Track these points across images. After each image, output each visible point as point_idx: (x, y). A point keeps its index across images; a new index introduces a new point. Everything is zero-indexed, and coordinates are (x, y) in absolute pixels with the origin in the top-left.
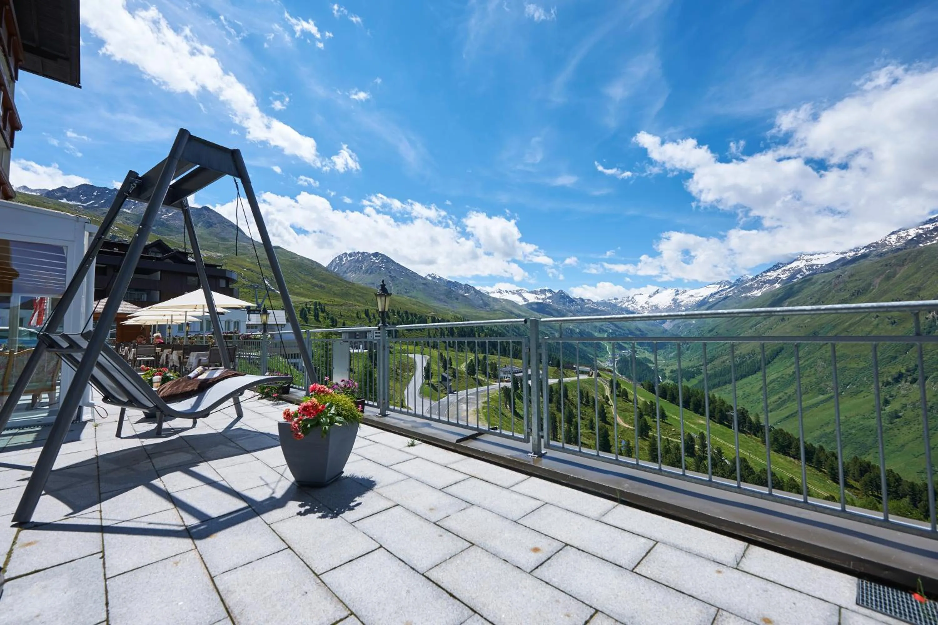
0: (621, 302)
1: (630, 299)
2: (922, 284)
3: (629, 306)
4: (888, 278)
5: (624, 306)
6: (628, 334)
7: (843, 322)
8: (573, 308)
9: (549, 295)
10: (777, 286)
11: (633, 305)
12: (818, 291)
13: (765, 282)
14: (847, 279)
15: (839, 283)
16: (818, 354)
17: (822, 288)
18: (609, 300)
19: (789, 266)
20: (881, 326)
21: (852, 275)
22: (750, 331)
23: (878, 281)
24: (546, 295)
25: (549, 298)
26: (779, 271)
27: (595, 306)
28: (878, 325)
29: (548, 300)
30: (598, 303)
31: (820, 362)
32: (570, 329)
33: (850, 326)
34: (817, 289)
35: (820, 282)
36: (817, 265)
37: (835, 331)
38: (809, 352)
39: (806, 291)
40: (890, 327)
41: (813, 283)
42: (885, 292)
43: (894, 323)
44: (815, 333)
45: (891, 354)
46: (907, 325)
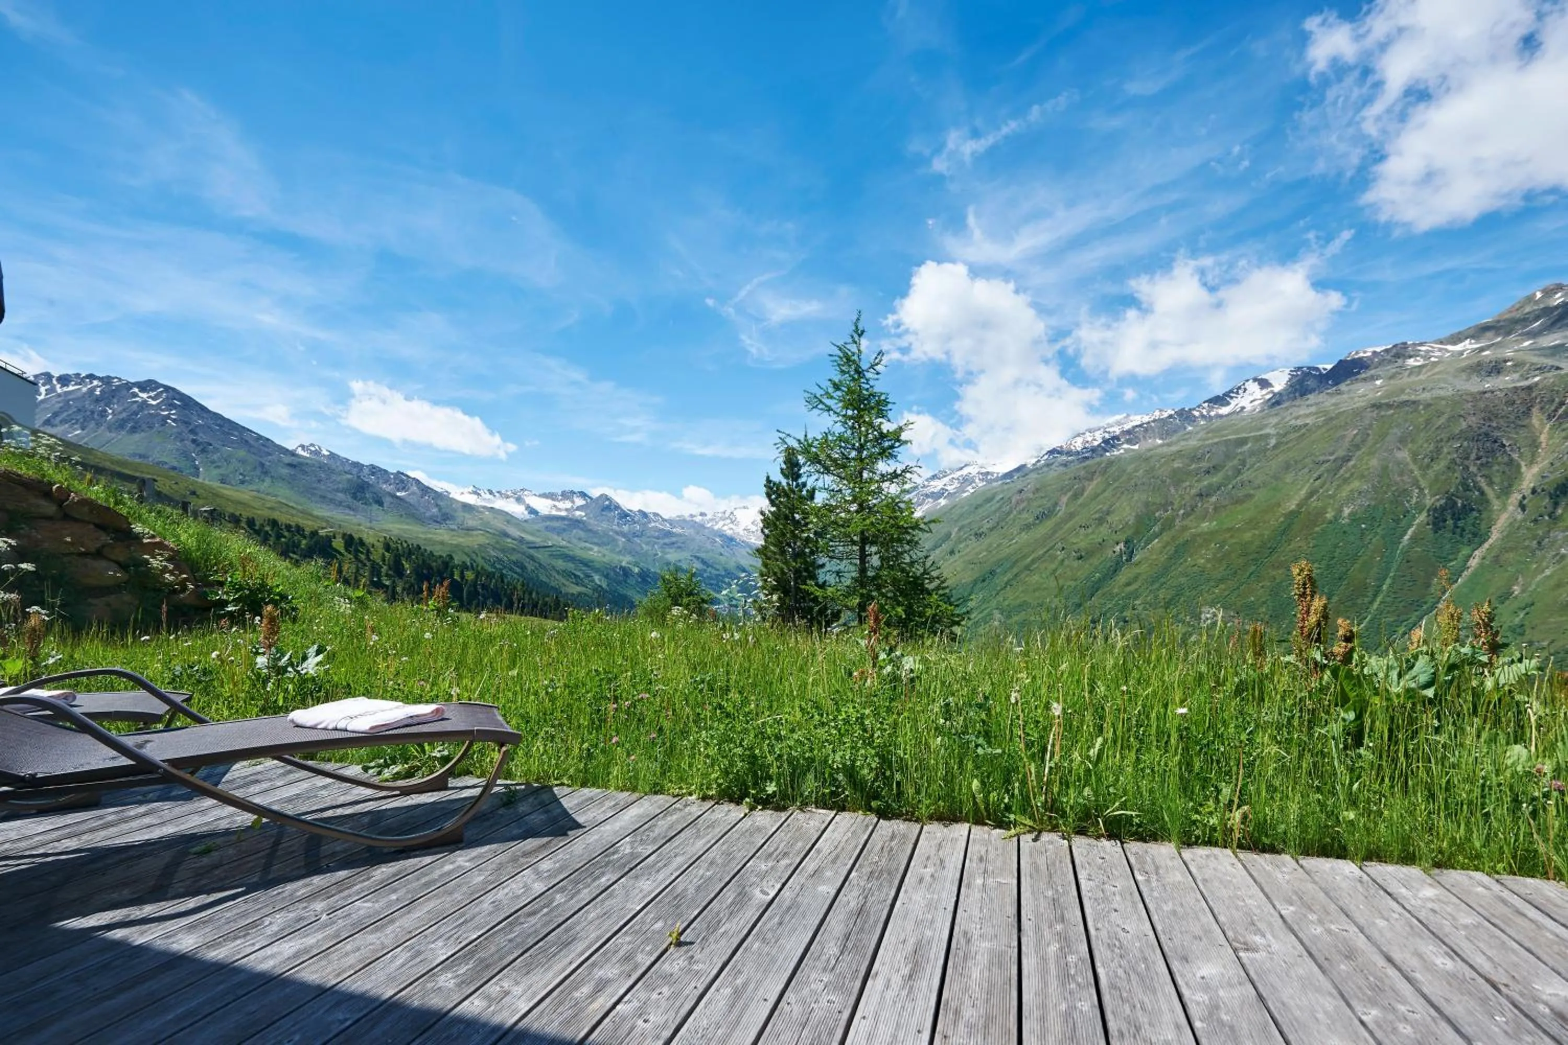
0: (712, 520)
1: (727, 515)
2: (1111, 506)
3: (725, 528)
4: (1076, 496)
5: (716, 528)
6: (723, 577)
7: (1025, 557)
8: (626, 528)
9: (580, 502)
10: (943, 502)
11: (731, 526)
12: (995, 512)
13: (927, 496)
14: (1031, 496)
15: (1022, 501)
16: (994, 603)
17: (1000, 508)
18: (692, 516)
19: (959, 473)
20: (1066, 562)
21: (1037, 490)
23: (1065, 499)
24: (573, 502)
25: (578, 509)
26: (946, 480)
27: (668, 527)
28: (1063, 561)
29: (578, 513)
30: (671, 522)
31: (997, 615)
32: (623, 569)
33: (1033, 562)
34: (993, 508)
35: (998, 498)
36: (992, 474)
37: (1015, 570)
38: (984, 601)
39: (980, 510)
40: (1076, 564)
41: (989, 500)
42: (1071, 516)
43: (1080, 558)
44: (992, 573)
45: (1076, 600)
46: (1095, 561)
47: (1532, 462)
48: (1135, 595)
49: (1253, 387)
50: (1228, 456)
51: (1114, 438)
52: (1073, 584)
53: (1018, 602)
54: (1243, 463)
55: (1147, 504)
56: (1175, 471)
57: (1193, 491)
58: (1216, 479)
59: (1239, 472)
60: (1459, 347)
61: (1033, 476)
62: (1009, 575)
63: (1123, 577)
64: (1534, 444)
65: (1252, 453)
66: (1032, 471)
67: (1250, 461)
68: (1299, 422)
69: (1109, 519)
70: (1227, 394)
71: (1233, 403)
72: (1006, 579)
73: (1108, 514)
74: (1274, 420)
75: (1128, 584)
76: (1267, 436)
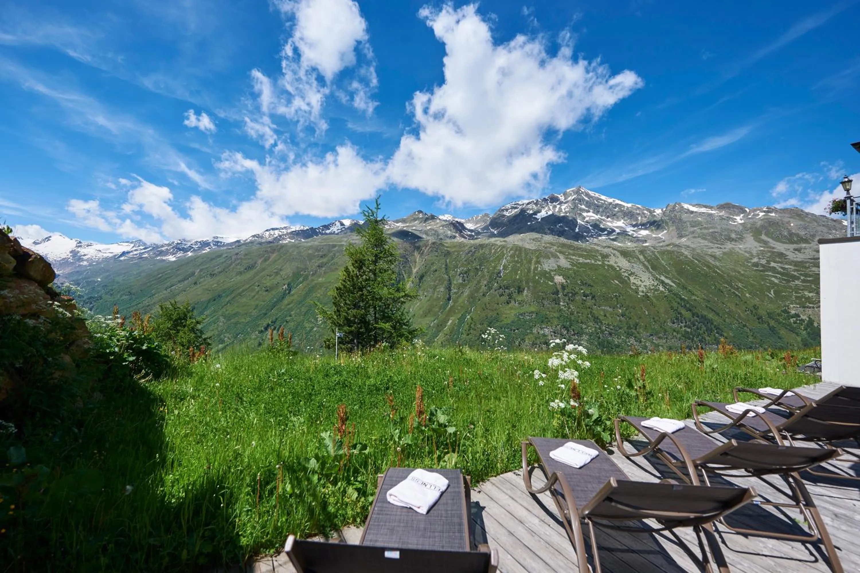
2: (282, 266)
4: (266, 260)
7: (238, 288)
10: (190, 254)
12: (223, 263)
14: (243, 257)
15: (238, 259)
16: (220, 313)
17: (225, 262)
20: (260, 293)
21: (246, 255)
22: (165, 292)
23: (260, 261)
28: (258, 291)
31: (222, 319)
33: (243, 291)
34: (221, 261)
35: (224, 256)
36: (221, 242)
37: (233, 295)
38: (215, 311)
39: (214, 261)
40: (265, 293)
41: (220, 256)
42: (263, 269)
43: (267, 291)
44: (219, 296)
45: (264, 311)
46: (274, 292)
47: (415, 267)
48: (291, 309)
49: (338, 224)
50: (329, 251)
51: (283, 235)
52: (263, 303)
53: (234, 312)
54: (335, 255)
55: (297, 268)
56: (309, 255)
57: (317, 264)
58: (325, 260)
59: (333, 259)
60: (398, 225)
61: (244, 247)
62: (229, 298)
63: (286, 301)
64: (415, 262)
65: (338, 252)
66: (243, 244)
67: (337, 254)
68: (354, 242)
69: (281, 273)
70: (329, 225)
71: (331, 229)
72: (227, 300)
73: (281, 270)
74: (346, 239)
75: (289, 304)
76: (342, 245)
